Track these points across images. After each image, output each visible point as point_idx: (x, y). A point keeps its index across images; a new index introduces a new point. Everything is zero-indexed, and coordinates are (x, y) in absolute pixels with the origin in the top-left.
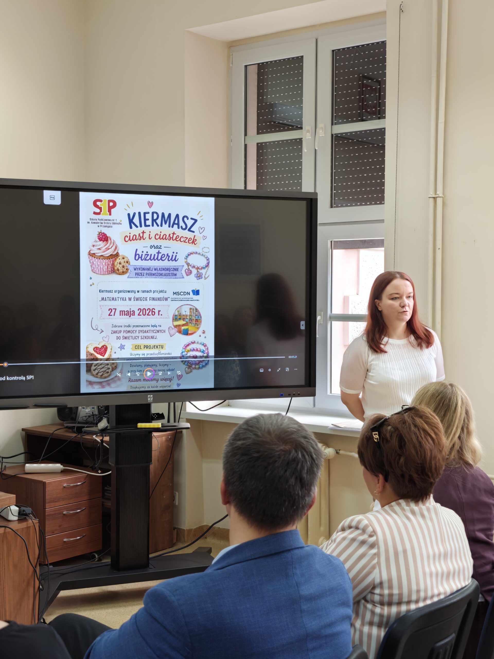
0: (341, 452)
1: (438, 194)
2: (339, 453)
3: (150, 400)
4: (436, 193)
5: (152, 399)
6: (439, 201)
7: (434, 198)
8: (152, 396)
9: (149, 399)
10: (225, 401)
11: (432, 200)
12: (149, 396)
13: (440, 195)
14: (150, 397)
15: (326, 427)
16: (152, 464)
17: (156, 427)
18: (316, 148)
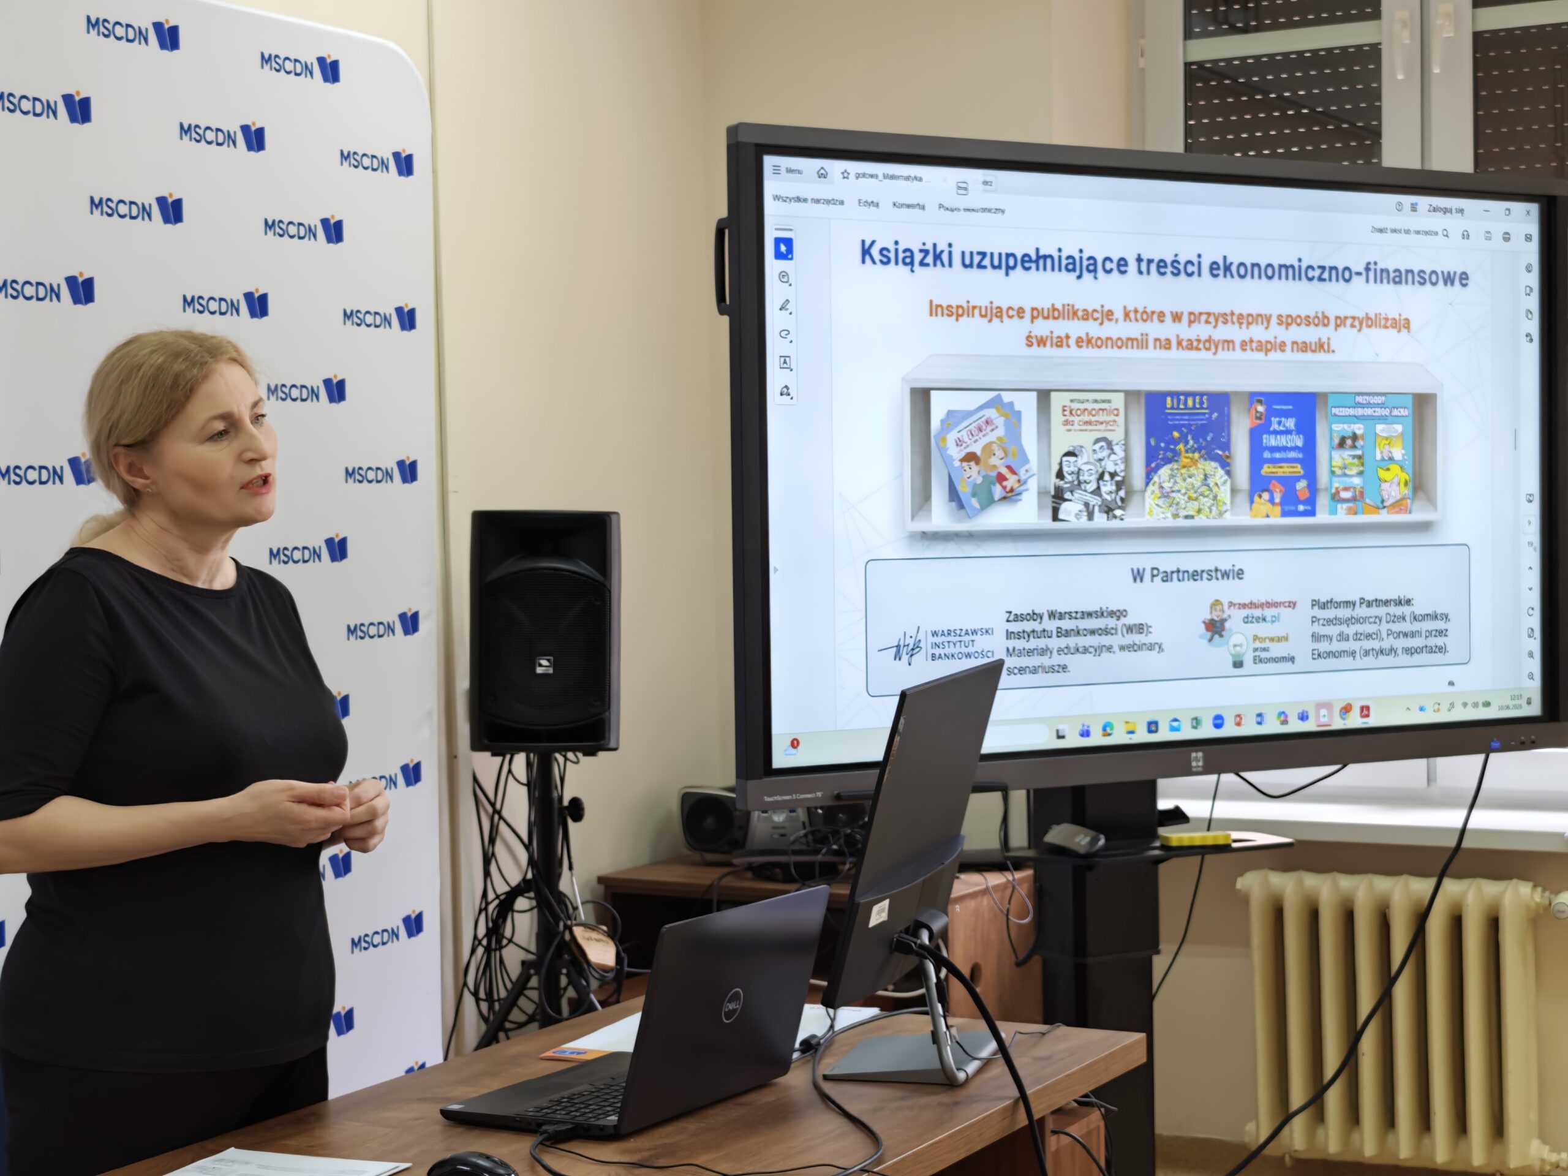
3: (1198, 767)
5: (1201, 764)
8: (1200, 754)
9: (1194, 764)
10: (1345, 766)
12: (1194, 755)
14: (1197, 759)
16: (1158, 952)
17: (1221, 842)
18: (1436, 70)
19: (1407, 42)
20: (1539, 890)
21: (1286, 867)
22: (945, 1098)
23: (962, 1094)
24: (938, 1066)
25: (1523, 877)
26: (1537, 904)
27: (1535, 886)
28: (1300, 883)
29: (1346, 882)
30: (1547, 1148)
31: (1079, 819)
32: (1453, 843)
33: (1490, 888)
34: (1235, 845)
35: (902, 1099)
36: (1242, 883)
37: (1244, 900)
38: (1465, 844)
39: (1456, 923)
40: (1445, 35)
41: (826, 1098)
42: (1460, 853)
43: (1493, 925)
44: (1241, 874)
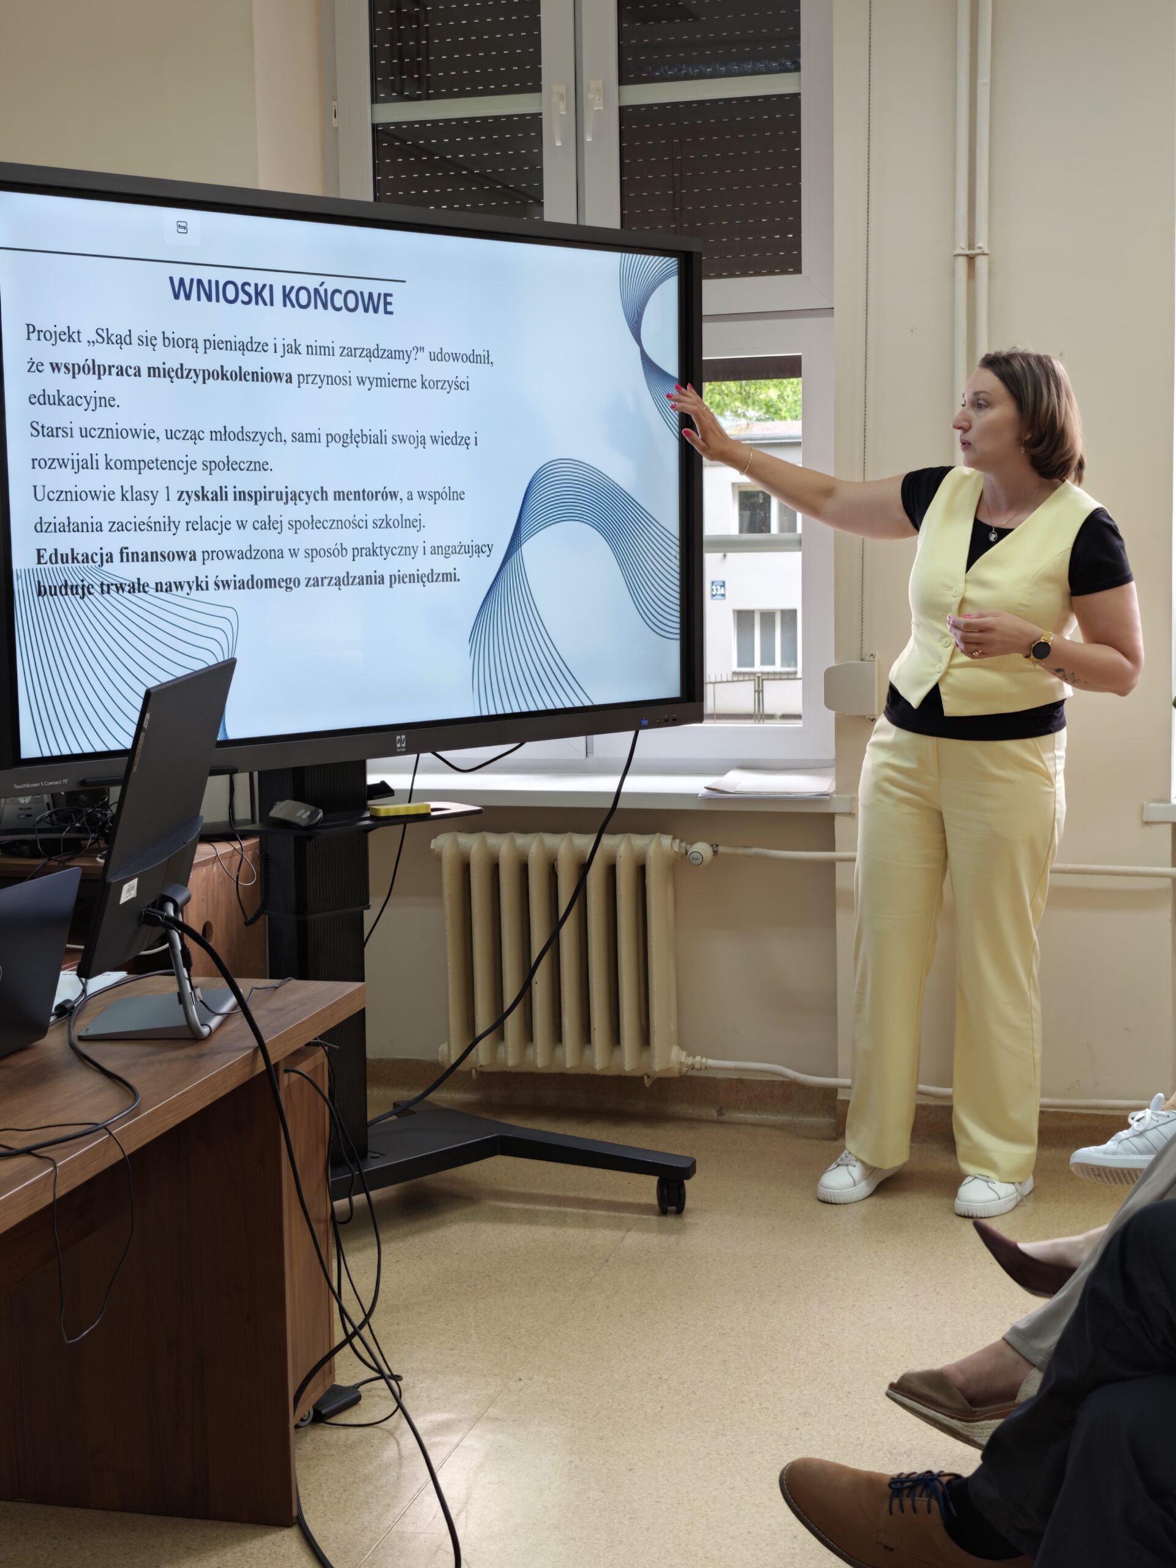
0: (721, 849)
1: (980, 248)
2: (717, 850)
3: (402, 747)
4: (971, 245)
5: (404, 745)
6: (982, 263)
7: (967, 255)
8: (403, 737)
9: (398, 745)
10: (523, 743)
11: (962, 263)
12: (398, 737)
13: (986, 251)
14: (400, 741)
15: (693, 796)
16: (368, 907)
17: (422, 811)
18: (589, 139)
19: (564, 113)
20: (678, 841)
21: (472, 830)
22: (191, 1051)
23: (205, 1047)
24: (185, 1023)
25: (665, 832)
26: (676, 852)
27: (674, 839)
28: (484, 842)
29: (521, 840)
30: (684, 1053)
31: (299, 796)
32: (610, 805)
33: (639, 841)
34: (433, 814)
35: (153, 1054)
36: (434, 844)
37: (438, 858)
38: (620, 805)
39: (611, 870)
40: (596, 109)
41: (84, 1058)
42: (615, 813)
43: (641, 871)
44: (435, 837)
